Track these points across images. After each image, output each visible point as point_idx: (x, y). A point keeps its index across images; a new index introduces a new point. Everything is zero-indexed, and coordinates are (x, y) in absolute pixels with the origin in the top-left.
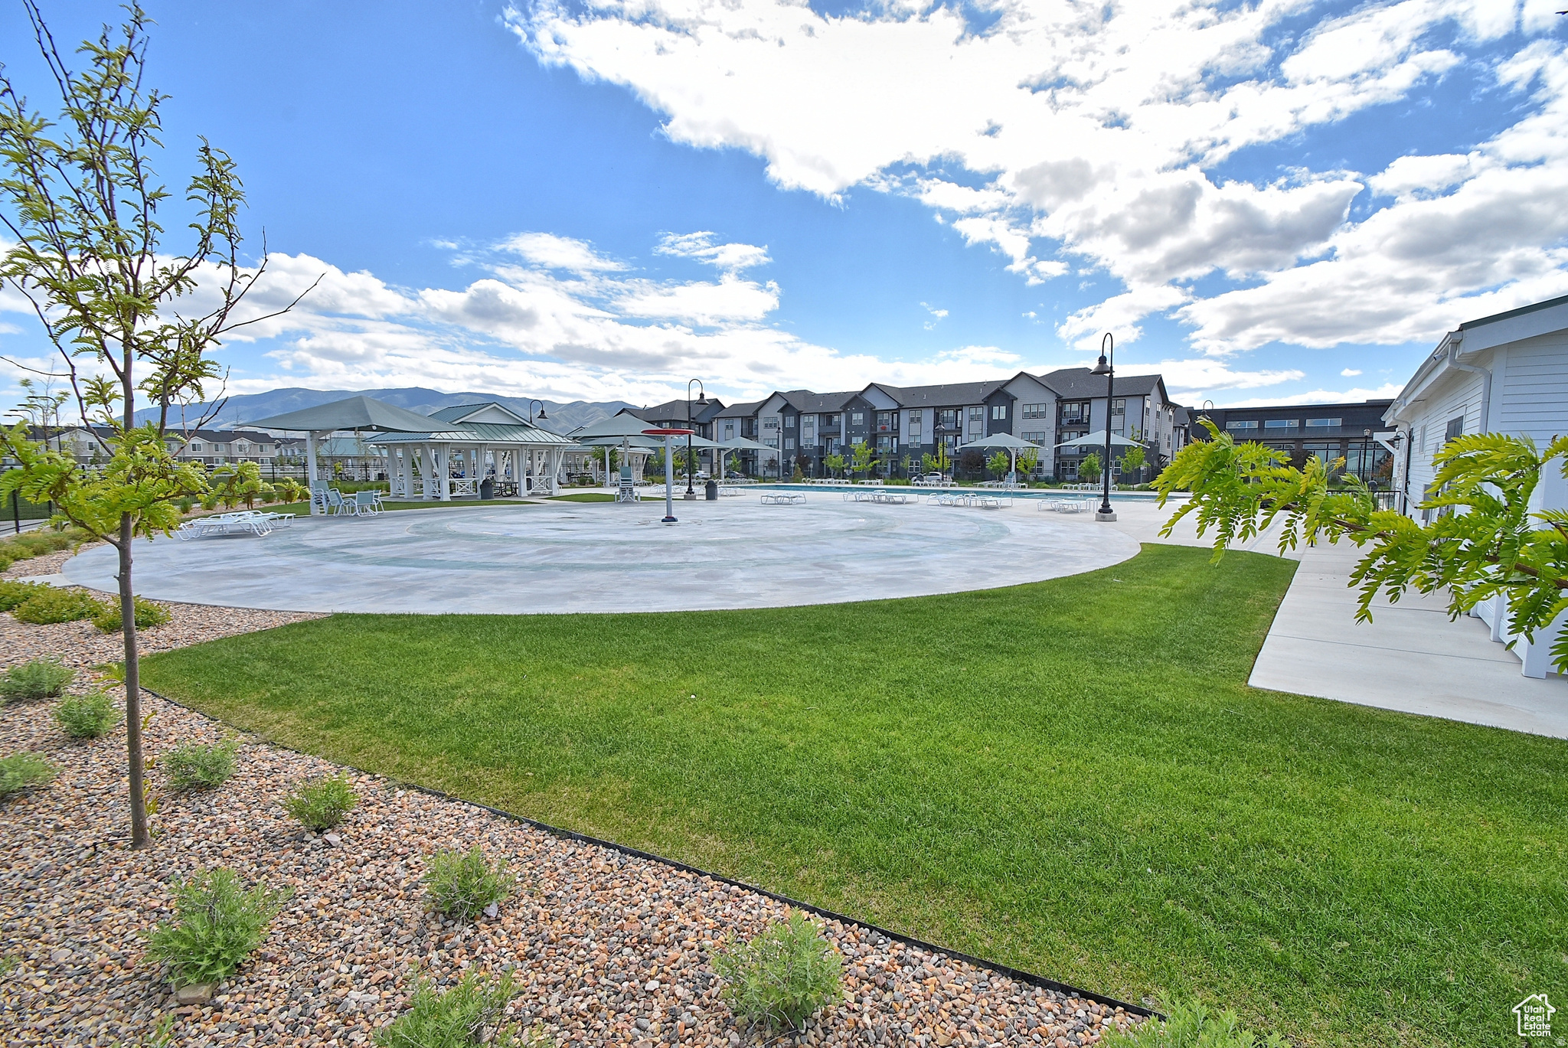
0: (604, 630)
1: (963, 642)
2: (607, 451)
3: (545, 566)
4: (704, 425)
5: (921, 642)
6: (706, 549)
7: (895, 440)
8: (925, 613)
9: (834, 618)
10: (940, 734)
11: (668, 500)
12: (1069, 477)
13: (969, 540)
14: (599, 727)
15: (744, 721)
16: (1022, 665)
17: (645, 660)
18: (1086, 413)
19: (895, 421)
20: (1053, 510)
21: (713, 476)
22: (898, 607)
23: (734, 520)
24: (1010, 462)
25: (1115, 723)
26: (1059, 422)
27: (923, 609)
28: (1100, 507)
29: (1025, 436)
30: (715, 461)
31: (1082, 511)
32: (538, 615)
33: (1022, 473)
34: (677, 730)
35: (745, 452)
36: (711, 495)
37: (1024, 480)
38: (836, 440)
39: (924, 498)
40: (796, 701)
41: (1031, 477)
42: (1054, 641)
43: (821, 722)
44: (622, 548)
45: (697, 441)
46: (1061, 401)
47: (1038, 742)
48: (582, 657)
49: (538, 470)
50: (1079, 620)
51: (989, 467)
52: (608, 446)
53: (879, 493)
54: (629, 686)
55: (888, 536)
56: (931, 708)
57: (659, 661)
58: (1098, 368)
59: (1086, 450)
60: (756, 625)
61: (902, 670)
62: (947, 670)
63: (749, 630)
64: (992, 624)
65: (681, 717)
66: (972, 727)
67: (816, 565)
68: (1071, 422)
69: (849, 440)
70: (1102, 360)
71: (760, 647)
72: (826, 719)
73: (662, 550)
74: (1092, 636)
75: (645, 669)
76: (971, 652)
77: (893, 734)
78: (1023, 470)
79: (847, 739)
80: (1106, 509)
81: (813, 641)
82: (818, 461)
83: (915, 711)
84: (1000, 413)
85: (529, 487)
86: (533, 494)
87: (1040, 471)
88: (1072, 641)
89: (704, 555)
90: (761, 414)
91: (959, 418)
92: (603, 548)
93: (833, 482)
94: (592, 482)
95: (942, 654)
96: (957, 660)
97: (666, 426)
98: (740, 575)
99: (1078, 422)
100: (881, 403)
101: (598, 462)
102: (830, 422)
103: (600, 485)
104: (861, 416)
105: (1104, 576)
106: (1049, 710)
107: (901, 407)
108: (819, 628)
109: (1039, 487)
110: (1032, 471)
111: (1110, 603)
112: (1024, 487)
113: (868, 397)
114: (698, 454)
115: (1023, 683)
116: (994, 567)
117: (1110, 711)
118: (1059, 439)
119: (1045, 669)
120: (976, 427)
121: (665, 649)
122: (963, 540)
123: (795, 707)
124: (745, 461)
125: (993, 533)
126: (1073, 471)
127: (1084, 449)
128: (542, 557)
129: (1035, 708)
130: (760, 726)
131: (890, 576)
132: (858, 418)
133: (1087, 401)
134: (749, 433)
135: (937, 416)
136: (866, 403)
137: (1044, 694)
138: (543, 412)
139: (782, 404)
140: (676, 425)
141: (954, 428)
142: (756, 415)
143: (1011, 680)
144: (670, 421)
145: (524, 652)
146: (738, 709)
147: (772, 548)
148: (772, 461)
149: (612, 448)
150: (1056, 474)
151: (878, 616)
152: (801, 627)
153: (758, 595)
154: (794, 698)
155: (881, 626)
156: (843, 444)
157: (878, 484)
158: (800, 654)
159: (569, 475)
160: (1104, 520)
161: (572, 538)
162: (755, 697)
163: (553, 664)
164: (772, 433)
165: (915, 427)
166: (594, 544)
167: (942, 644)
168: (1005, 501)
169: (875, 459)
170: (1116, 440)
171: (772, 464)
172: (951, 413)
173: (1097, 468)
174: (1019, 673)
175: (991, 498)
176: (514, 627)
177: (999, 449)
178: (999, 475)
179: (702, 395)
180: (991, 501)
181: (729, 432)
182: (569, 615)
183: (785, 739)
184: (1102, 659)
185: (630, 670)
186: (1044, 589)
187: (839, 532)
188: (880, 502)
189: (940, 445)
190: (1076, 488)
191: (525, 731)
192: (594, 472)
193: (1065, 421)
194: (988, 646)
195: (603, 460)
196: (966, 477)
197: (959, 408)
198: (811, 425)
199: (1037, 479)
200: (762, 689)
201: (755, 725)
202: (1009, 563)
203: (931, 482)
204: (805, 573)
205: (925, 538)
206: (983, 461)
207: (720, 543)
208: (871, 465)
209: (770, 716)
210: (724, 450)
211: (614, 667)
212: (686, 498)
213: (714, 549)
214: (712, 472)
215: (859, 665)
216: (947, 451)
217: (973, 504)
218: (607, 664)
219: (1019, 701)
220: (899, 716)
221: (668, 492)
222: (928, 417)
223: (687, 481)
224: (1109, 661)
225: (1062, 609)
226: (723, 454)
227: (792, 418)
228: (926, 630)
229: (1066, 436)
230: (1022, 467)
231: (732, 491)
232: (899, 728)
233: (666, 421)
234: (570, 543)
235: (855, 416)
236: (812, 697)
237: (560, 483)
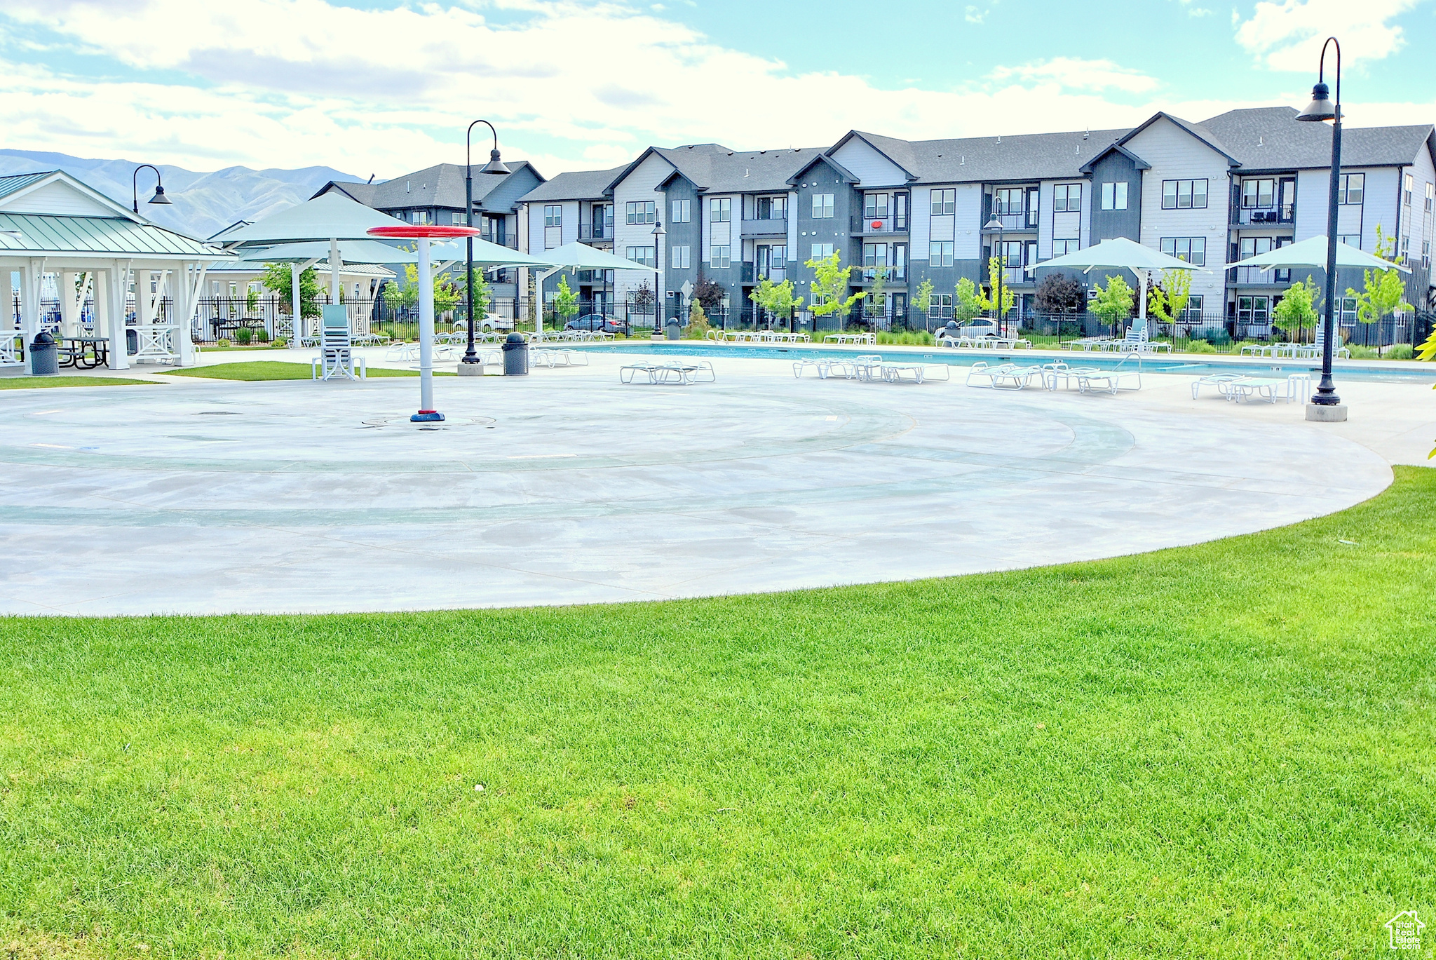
0: (291, 649)
1: (1041, 671)
2: (296, 271)
3: (165, 516)
4: (500, 218)
5: (952, 671)
6: (505, 479)
7: (901, 250)
8: (961, 611)
9: (773, 623)
10: (991, 859)
11: (424, 374)
12: (1253, 330)
13: (1051, 459)
14: (282, 850)
15: (586, 839)
16: (1158, 717)
17: (377, 713)
18: (1288, 200)
19: (901, 211)
20: (1223, 398)
21: (517, 324)
22: (908, 600)
23: (564, 418)
24: (1137, 300)
25: (1338, 828)
26: (1234, 218)
27: (960, 602)
28: (1315, 392)
29: (1170, 244)
30: (523, 292)
31: (1280, 400)
32: (153, 618)
33: (1159, 320)
34: (445, 857)
35: (586, 274)
36: (514, 367)
37: (1165, 334)
38: (777, 252)
39: (960, 374)
40: (690, 795)
41: (1179, 330)
42: (1221, 666)
43: (745, 838)
44: (329, 476)
45: (486, 251)
46: (1236, 171)
47: (1190, 872)
48: (245, 706)
49: (149, 313)
50: (1273, 622)
51: (1093, 307)
52: (299, 261)
53: (867, 360)
54: (345, 767)
55: (886, 451)
56: (972, 803)
57: (405, 714)
58: (1314, 107)
59: (1285, 277)
60: (610, 639)
61: (914, 730)
62: (1005, 729)
63: (595, 647)
64: (1099, 633)
65: (454, 830)
66: (1054, 842)
67: (739, 512)
68: (1258, 218)
69: (804, 252)
70: (1320, 92)
71: (620, 685)
72: (757, 831)
73: (412, 482)
74: (1297, 656)
75: (378, 731)
76: (1055, 689)
77: (895, 860)
78: (1162, 314)
79: (798, 873)
80: (1325, 397)
81: (730, 672)
82: (740, 293)
83: (937, 814)
84: (1115, 195)
85: (132, 348)
86: (141, 364)
87: (1197, 317)
88: (1256, 667)
89: (500, 492)
90: (621, 193)
91: (1034, 207)
92: (287, 478)
93: (772, 338)
94: (264, 339)
95: (997, 697)
96: (1027, 707)
97: (420, 219)
98: (575, 532)
99: (1272, 218)
100: (870, 173)
101: (277, 295)
102: (764, 213)
103: (284, 345)
104: (830, 199)
105: (1320, 533)
106: (1212, 808)
107: (912, 182)
108: (741, 643)
109: (1194, 350)
110: (1181, 318)
111: (1331, 587)
112: (1165, 349)
113: (842, 159)
114: (488, 278)
115: (1159, 753)
116: (1106, 515)
117: (1329, 805)
118: (1234, 252)
119: (1202, 725)
120: (1067, 224)
121: (421, 690)
122: (1041, 460)
123: (691, 808)
124: (586, 293)
125: (1102, 446)
126: (1261, 318)
127: (1284, 274)
128: (158, 496)
129: (1181, 802)
130: (619, 847)
131: (889, 535)
132: (824, 203)
133: (1289, 175)
134: (596, 235)
135: (987, 199)
136: (836, 173)
137: (1201, 774)
138: (160, 190)
139: (667, 172)
140: (441, 215)
141: (1021, 226)
142: (609, 196)
143: (1136, 747)
144: (429, 209)
145: (125, 695)
146: (573, 813)
147: (643, 476)
148: (645, 292)
149: (305, 266)
150: (1230, 327)
151: (864, 619)
152: (704, 642)
153: (615, 575)
154: (690, 788)
155: (870, 638)
156: (792, 257)
157: (863, 341)
158: (703, 698)
159: (216, 323)
160: (1322, 418)
161: (222, 456)
162: (611, 788)
163: (186, 720)
164: (644, 235)
165: (942, 226)
166: (268, 468)
167: (996, 675)
168: (1125, 379)
169: (859, 289)
170: (1347, 256)
171: (644, 300)
172: (1017, 195)
173: (1309, 312)
174: (1151, 732)
175: (1097, 372)
176: (104, 642)
177: (1115, 272)
178: (1115, 327)
179: (495, 156)
180: (1099, 378)
181: (553, 232)
182: (216, 618)
183: (671, 873)
184: (1316, 702)
185: (348, 732)
186: (1202, 561)
187: (784, 443)
188: (869, 380)
189: (993, 260)
190: (1269, 353)
191: (131, 858)
192: (268, 318)
193: (1246, 216)
194: (1089, 678)
195: (288, 292)
196: (1048, 329)
197: (1032, 185)
198: (723, 219)
199: (1190, 334)
200: (624, 771)
201: (607, 847)
202: (1133, 507)
203: (974, 337)
204: (712, 528)
205: (963, 456)
206: (1082, 296)
207: (533, 465)
208: (851, 300)
209: (640, 826)
210: (543, 269)
211: (314, 727)
212: (461, 372)
213: (521, 479)
214: (516, 315)
215: (825, 720)
216: (1008, 275)
217: (1061, 384)
218: (297, 721)
219: (1150, 790)
220: (908, 824)
221: (424, 359)
222: (970, 201)
223: (464, 335)
224: (1328, 705)
225: (1240, 600)
226: (540, 277)
227: (686, 204)
228: (965, 646)
229: (1247, 246)
230: (1158, 310)
231: (559, 357)
232: (907, 848)
233: (420, 209)
234: (218, 466)
235: (817, 200)
236: (727, 786)
237: (196, 341)
